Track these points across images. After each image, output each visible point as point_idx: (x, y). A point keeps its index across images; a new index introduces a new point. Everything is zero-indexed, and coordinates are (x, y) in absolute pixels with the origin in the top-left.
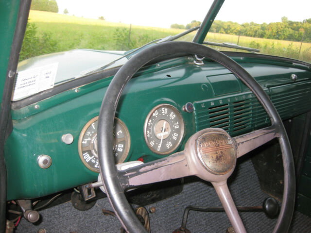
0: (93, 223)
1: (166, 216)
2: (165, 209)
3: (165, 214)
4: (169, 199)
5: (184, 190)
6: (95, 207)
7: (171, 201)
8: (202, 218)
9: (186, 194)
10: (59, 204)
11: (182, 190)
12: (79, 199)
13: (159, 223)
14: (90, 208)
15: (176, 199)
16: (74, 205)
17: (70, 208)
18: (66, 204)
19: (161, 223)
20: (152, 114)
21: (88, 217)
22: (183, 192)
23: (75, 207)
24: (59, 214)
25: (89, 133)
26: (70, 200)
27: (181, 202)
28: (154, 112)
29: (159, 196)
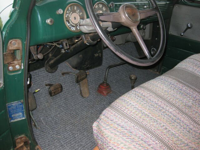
0: (57, 80)
1: (95, 77)
2: (94, 73)
3: (94, 76)
4: (95, 69)
5: (103, 65)
6: (57, 71)
7: (97, 70)
8: (113, 79)
9: (104, 67)
10: (38, 69)
11: (102, 64)
12: (49, 66)
13: (92, 80)
14: (55, 72)
15: (99, 69)
16: (46, 70)
17: (44, 72)
18: (42, 69)
19: (92, 81)
20: (95, 7)
21: (54, 76)
22: (103, 66)
23: (47, 71)
24: (38, 74)
25: (68, 12)
26: (44, 67)
27: (102, 70)
28: (96, 6)
29: (90, 66)
